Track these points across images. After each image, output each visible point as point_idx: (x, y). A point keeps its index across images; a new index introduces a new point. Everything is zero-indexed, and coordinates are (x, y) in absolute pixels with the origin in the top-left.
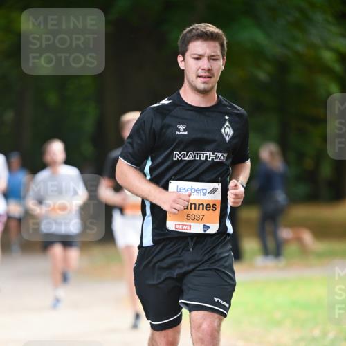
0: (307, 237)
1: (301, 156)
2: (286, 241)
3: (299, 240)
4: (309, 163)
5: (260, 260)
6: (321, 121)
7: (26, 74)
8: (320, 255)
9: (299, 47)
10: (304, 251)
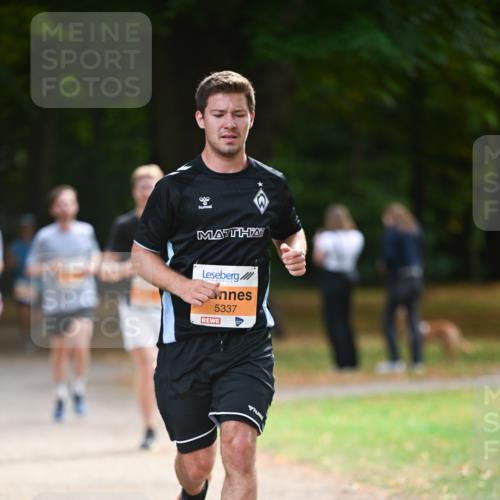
5: (384, 366)
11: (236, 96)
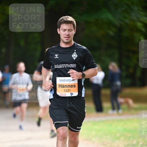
0: (131, 102)
1: (128, 67)
2: (122, 103)
3: (127, 103)
4: (131, 70)
5: (110, 112)
6: (136, 52)
7: (11, 31)
8: (136, 109)
9: (127, 21)
10: (129, 108)
11: (69, 25)
